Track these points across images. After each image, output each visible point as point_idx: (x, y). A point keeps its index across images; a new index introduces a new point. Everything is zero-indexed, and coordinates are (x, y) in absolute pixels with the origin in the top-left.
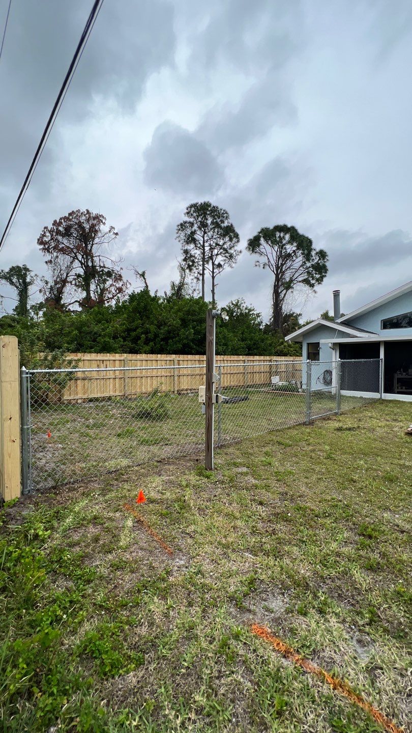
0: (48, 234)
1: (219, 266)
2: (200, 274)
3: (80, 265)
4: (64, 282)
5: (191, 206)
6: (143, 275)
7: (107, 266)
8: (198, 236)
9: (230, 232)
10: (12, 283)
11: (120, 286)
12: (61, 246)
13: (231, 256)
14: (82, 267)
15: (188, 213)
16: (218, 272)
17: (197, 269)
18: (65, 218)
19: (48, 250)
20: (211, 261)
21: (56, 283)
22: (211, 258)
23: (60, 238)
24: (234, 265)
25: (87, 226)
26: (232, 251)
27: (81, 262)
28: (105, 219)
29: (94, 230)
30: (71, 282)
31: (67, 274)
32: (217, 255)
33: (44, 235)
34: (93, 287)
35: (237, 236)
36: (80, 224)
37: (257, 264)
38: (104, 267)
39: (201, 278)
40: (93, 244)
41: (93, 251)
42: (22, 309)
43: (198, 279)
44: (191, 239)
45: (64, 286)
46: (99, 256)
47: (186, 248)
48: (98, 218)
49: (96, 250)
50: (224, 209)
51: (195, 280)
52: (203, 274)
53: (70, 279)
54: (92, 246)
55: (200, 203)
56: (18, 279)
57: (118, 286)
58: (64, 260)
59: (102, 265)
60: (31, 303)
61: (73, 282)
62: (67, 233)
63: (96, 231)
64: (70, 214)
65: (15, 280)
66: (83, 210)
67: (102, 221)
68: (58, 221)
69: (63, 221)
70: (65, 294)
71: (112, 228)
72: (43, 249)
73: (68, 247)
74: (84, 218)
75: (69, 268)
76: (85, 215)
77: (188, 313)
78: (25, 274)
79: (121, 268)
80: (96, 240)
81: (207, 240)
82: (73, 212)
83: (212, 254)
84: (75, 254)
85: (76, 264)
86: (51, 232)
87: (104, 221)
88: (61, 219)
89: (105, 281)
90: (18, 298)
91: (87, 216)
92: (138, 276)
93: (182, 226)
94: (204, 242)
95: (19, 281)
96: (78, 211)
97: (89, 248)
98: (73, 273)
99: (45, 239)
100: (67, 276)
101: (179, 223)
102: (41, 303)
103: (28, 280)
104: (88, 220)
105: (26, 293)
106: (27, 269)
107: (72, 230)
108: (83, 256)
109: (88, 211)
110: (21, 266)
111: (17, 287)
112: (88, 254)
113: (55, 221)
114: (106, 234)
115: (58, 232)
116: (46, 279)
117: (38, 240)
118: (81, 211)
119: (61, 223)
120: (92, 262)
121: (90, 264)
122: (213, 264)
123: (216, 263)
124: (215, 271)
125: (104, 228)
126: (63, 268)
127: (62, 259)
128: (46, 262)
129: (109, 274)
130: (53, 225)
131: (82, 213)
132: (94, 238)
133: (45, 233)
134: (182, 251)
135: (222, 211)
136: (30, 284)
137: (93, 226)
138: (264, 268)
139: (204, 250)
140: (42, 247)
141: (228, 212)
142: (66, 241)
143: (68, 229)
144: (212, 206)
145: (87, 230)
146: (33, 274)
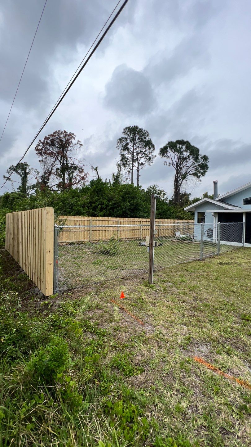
0: (41, 144)
1: (142, 164)
2: (131, 169)
3: (59, 163)
4: (50, 173)
5: (127, 128)
6: (96, 169)
7: (75, 164)
8: (130, 146)
9: (149, 144)
10: (18, 173)
11: (83, 175)
12: (48, 152)
13: (150, 159)
14: (61, 164)
15: (124, 132)
16: (141, 168)
17: (129, 166)
18: (52, 135)
19: (40, 154)
20: (137, 161)
21: (45, 173)
22: (137, 159)
23: (48, 147)
24: (151, 164)
25: (64, 140)
26: (150, 156)
27: (60, 161)
28: (75, 136)
29: (68, 142)
30: (54, 173)
31: (52, 169)
32: (141, 157)
33: (39, 145)
34: (67, 176)
35: (153, 146)
36: (60, 139)
37: (165, 163)
38: (74, 164)
39: (131, 171)
40: (67, 151)
41: (67, 155)
42: (23, 188)
43: (129, 172)
44: (126, 148)
45: (49, 175)
46: (71, 158)
47: (122, 153)
48: (71, 135)
49: (69, 154)
50: (146, 130)
51: (128, 173)
52: (132, 169)
53: (54, 171)
54: (67, 152)
55: (132, 127)
56: (22, 171)
57: (81, 175)
58: (50, 160)
59: (72, 163)
60: (28, 185)
61: (55, 173)
62: (52, 144)
63: (69, 143)
64: (54, 133)
65: (20, 171)
66: (62, 130)
67: (73, 137)
68: (47, 137)
69: (50, 137)
70: (50, 180)
71: (79, 141)
72: (38, 153)
73: (53, 152)
74: (62, 135)
75: (53, 165)
76: (63, 133)
77: (126, 193)
78: (26, 168)
79: (84, 165)
80: (69, 148)
81: (136, 149)
82: (56, 131)
83: (137, 157)
84: (57, 156)
85: (57, 162)
86: (43, 143)
87: (74, 137)
88: (49, 136)
89: (72, 172)
90: (21, 182)
91: (64, 134)
92: (93, 170)
93: (121, 140)
94: (133, 150)
95: (22, 172)
96: (59, 131)
97: (65, 153)
98: (55, 167)
99: (39, 147)
100: (52, 170)
101: (119, 138)
102: (34, 185)
103: (27, 171)
104: (65, 137)
105: (26, 179)
106: (26, 165)
107: (55, 142)
108: (61, 158)
109: (65, 131)
110: (24, 163)
111: (21, 175)
112: (64, 157)
113: (46, 137)
114: (75, 145)
115: (47, 143)
116: (38, 170)
117: (36, 148)
118: (61, 131)
119: (49, 138)
120: (67, 161)
121: (65, 162)
122: (138, 163)
123: (140, 162)
124: (139, 167)
125: (74, 141)
126: (50, 165)
127: (49, 159)
128: (40, 161)
129: (75, 168)
130: (44, 139)
131: (61, 132)
132: (68, 147)
133: (39, 144)
134: (120, 155)
135: (145, 132)
136: (28, 173)
137: (68, 140)
138: (169, 165)
139: (133, 154)
140: (37, 152)
141: (149, 132)
142: (52, 149)
143: (53, 141)
144: (139, 128)
145: (64, 142)
146: (30, 168)
